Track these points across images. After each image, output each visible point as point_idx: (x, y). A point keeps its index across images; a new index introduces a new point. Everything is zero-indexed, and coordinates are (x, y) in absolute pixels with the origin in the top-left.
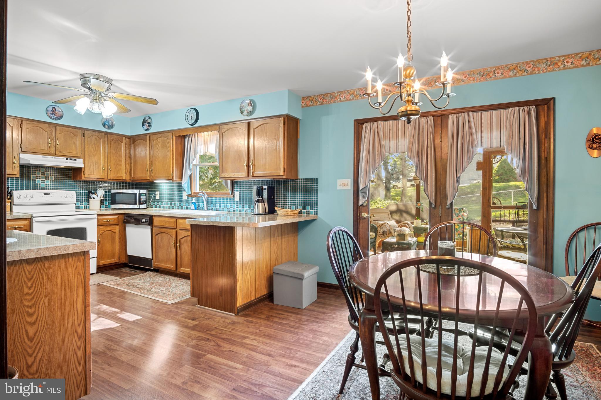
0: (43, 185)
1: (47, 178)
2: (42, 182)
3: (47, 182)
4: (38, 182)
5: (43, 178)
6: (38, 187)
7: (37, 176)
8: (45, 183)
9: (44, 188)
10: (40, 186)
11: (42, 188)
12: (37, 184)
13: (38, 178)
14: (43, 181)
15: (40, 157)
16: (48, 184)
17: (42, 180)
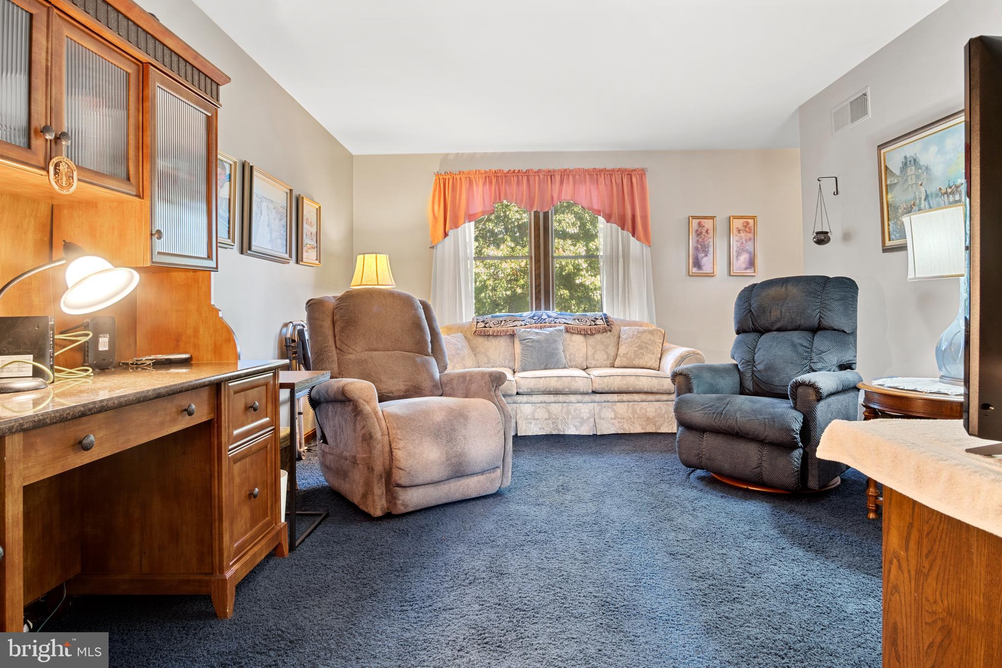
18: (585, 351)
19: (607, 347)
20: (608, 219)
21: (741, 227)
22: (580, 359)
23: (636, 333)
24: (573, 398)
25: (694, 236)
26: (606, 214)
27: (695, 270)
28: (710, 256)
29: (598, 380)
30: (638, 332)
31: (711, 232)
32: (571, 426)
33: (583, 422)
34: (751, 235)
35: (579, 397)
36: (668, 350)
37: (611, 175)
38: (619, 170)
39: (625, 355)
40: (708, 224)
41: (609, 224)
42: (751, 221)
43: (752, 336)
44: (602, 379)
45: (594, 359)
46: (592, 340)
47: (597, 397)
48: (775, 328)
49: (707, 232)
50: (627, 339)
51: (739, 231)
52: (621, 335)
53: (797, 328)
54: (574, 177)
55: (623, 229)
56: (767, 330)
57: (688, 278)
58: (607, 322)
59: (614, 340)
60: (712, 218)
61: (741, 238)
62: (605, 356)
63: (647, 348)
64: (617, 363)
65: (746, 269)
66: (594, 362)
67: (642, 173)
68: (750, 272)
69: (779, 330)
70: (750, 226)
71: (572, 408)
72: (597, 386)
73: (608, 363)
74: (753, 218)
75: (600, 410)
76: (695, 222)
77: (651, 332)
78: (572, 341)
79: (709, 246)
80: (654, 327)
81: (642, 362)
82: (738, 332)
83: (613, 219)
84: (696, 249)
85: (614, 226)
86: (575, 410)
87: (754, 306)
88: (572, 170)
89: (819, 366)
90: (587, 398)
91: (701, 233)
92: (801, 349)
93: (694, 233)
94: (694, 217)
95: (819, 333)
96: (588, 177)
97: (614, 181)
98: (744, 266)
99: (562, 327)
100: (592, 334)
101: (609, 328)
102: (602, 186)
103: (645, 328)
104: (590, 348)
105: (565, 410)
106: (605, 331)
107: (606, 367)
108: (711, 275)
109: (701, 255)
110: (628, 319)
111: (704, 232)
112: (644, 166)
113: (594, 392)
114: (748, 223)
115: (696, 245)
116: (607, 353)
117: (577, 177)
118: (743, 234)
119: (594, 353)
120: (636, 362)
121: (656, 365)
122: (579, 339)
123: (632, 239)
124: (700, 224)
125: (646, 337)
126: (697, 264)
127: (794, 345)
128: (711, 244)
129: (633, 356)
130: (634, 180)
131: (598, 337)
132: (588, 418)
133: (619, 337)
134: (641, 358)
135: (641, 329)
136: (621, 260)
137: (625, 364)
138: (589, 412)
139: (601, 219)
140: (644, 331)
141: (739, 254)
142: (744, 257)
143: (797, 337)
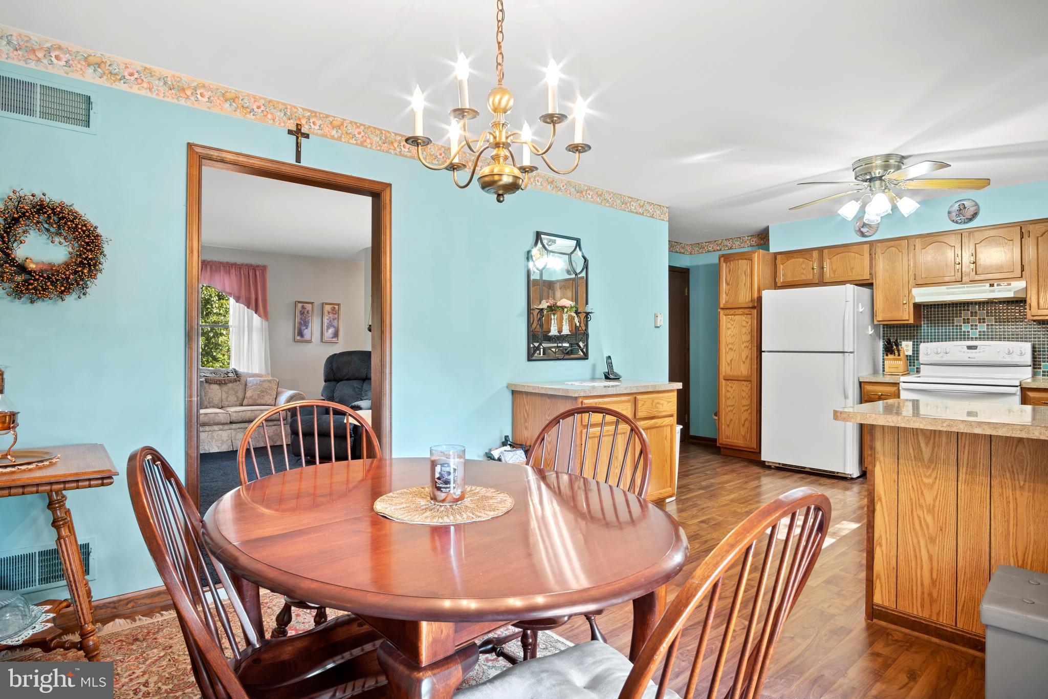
0: (974, 333)
1: (982, 321)
2: (972, 329)
3: (983, 327)
4: (965, 328)
5: (974, 321)
6: (965, 337)
7: (964, 319)
8: (978, 330)
9: (976, 338)
10: (969, 335)
11: (972, 338)
12: (964, 332)
13: (966, 321)
14: (974, 327)
15: (943, 289)
16: (984, 332)
17: (972, 325)
18: (220, 395)
19: (237, 392)
20: (238, 300)
21: (330, 310)
22: (216, 400)
23: (258, 382)
24: (216, 428)
25: (299, 315)
26: (236, 297)
27: (299, 338)
28: (309, 329)
29: (234, 414)
30: (261, 381)
31: (310, 312)
32: (215, 447)
33: (223, 442)
34: (336, 316)
35: (221, 427)
36: (281, 393)
37: (240, 268)
38: (247, 265)
39: (251, 397)
40: (309, 307)
41: (237, 304)
42: (336, 307)
43: (333, 383)
44: (237, 413)
45: (227, 401)
46: (225, 388)
47: (234, 426)
48: (345, 378)
49: (308, 312)
50: (252, 386)
51: (329, 313)
52: (248, 384)
53: (355, 379)
54: (211, 267)
55: (248, 308)
56: (341, 380)
57: (295, 343)
58: (237, 374)
59: (241, 387)
60: (312, 303)
61: (330, 317)
62: (236, 399)
63: (267, 392)
64: (245, 402)
65: (333, 338)
66: (227, 403)
67: (264, 269)
68: (334, 340)
69: (347, 380)
70: (336, 310)
71: (215, 434)
72: (234, 418)
73: (238, 403)
74: (339, 305)
75: (236, 435)
76: (300, 305)
77: (269, 381)
78: (210, 389)
79: (309, 322)
80: (270, 378)
81: (263, 402)
82: (325, 381)
83: (241, 300)
84: (300, 324)
85: (242, 306)
86: (217, 436)
87: (335, 366)
88: (209, 261)
89: (365, 398)
90: (226, 427)
91: (304, 313)
92: (357, 390)
93: (299, 313)
94: (299, 302)
95: (366, 381)
96: (222, 267)
97: (242, 272)
98: (331, 336)
99: (203, 379)
100: (225, 384)
101: (238, 379)
102: (233, 276)
103: (266, 379)
104: (224, 393)
105: (210, 436)
106: (235, 381)
107: (236, 406)
108: (310, 342)
109: (303, 328)
110: (250, 372)
111: (306, 312)
112: (266, 264)
113: (231, 423)
114: (334, 308)
115: (299, 321)
116: (237, 396)
117: (214, 267)
118: (331, 315)
119: (227, 397)
120: (259, 402)
121: (273, 403)
122: (215, 387)
123: (255, 316)
124: (303, 307)
125: (266, 385)
126: (301, 334)
127: (354, 388)
128: (310, 320)
129: (257, 398)
130: (258, 273)
131: (230, 385)
132: (227, 440)
133: (246, 385)
134: (263, 399)
135: (262, 379)
136: (246, 330)
137: (250, 403)
138: (228, 436)
139: (232, 301)
140: (265, 381)
141: (328, 328)
142: (331, 330)
143: (355, 384)
